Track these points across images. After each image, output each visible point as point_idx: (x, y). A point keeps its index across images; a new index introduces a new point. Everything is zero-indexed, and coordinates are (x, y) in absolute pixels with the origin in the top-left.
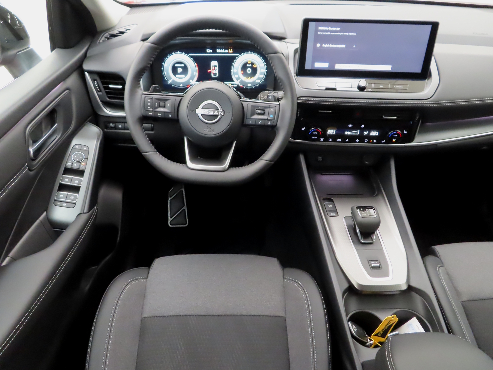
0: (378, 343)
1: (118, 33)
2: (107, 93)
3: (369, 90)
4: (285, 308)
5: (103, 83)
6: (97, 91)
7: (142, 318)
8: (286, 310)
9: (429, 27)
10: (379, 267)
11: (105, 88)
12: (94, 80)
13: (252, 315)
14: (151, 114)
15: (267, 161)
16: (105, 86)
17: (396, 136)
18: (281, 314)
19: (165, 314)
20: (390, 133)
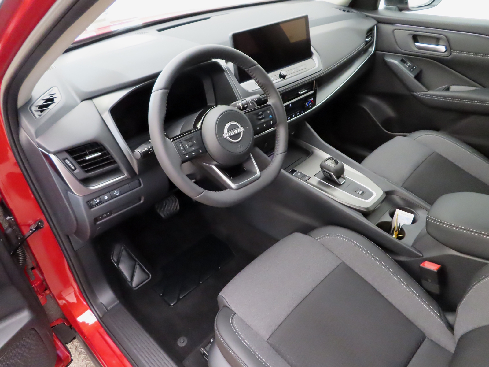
0: (397, 235)
1: (44, 102)
2: (83, 168)
3: (289, 76)
4: (337, 256)
5: (75, 159)
6: (71, 171)
7: (267, 341)
8: (339, 258)
9: (303, 20)
10: (363, 192)
11: (79, 163)
12: (63, 161)
13: (327, 276)
14: (187, 156)
15: (282, 154)
16: (78, 162)
17: (311, 103)
18: (339, 262)
19: (279, 324)
20: (306, 104)
